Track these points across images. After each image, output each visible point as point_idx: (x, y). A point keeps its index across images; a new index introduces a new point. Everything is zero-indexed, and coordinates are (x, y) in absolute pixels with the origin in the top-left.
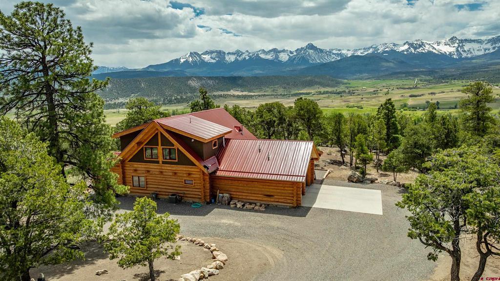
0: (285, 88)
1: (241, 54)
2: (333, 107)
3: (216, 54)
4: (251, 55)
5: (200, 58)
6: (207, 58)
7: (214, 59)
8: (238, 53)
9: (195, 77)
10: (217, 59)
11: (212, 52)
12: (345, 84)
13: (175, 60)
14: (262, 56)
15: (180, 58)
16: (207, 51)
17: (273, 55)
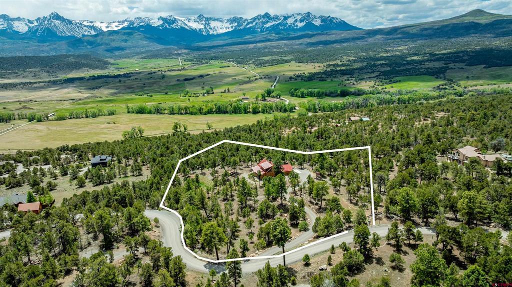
17: (2, 23)
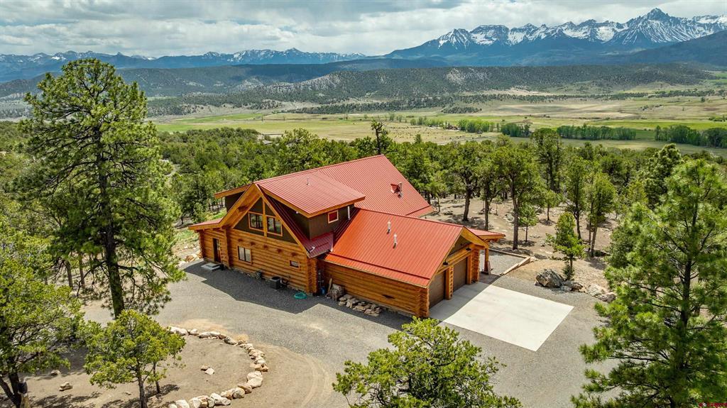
0: (601, 85)
1: (534, 31)
2: (683, 119)
3: (493, 31)
4: (549, 31)
5: (469, 39)
6: (480, 38)
7: (490, 39)
8: (529, 29)
9: (458, 68)
10: (495, 39)
11: (488, 28)
12: (716, 78)
13: (432, 41)
14: (569, 33)
15: (439, 39)
16: (480, 28)
17: (587, 30)
